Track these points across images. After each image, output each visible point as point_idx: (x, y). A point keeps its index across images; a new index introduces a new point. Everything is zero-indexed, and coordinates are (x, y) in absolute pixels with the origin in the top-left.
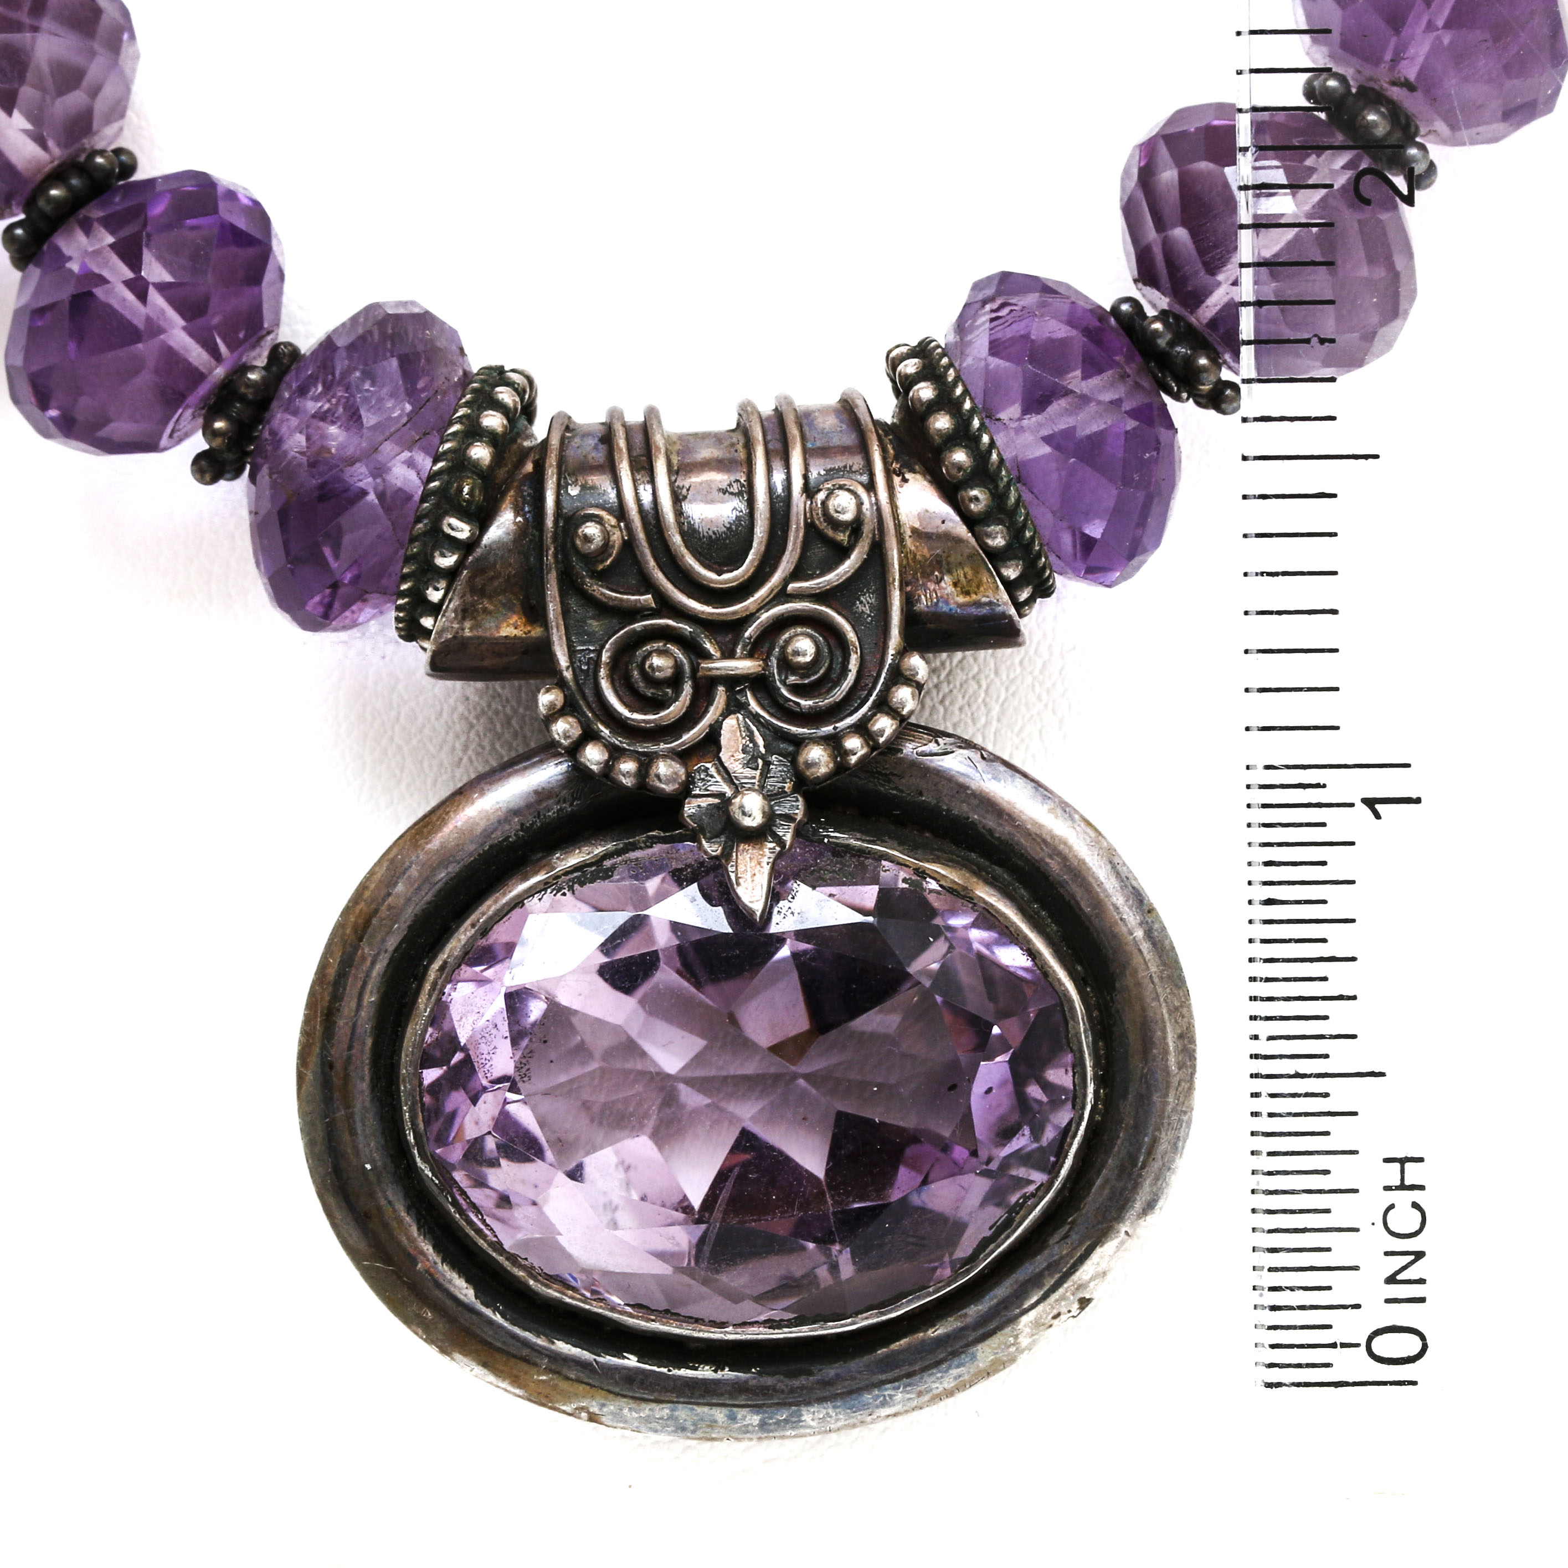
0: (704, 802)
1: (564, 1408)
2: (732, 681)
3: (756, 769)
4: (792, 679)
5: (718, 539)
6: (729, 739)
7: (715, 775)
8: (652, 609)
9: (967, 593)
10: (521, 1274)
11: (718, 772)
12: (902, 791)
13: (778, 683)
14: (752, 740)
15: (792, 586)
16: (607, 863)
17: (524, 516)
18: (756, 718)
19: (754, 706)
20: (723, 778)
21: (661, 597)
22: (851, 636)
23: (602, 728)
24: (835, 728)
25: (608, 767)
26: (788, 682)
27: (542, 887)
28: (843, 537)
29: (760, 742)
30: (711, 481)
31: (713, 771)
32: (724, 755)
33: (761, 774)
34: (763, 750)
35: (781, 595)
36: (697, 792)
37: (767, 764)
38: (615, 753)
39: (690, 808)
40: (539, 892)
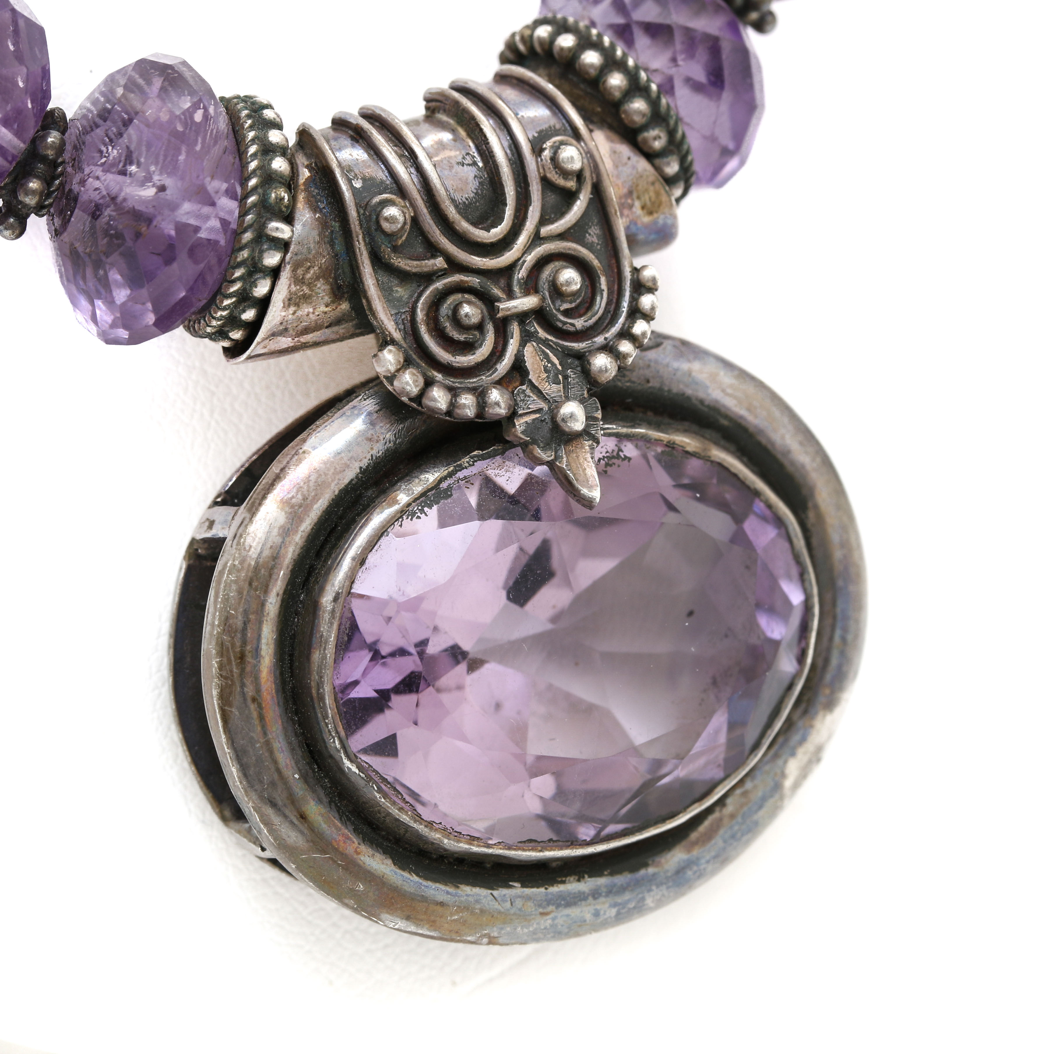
0: (528, 419)
1: (469, 938)
2: (522, 317)
3: (559, 383)
4: (566, 306)
5: (470, 204)
6: (533, 363)
7: (531, 395)
8: (445, 269)
9: (650, 213)
10: (438, 836)
11: (532, 391)
12: (634, 382)
13: (554, 311)
14: (549, 361)
15: (545, 231)
16: (444, 485)
17: (321, 211)
18: (545, 342)
19: (542, 334)
20: (538, 396)
21: (449, 259)
22: (596, 263)
23: (436, 374)
24: (606, 339)
25: (453, 405)
26: (562, 308)
27: (399, 515)
28: (571, 184)
29: (556, 361)
30: (450, 157)
31: (528, 392)
32: (532, 377)
33: (564, 387)
34: (560, 368)
35: (537, 239)
36: (520, 412)
37: (566, 377)
38: (453, 392)
39: (520, 424)
40: (397, 520)
